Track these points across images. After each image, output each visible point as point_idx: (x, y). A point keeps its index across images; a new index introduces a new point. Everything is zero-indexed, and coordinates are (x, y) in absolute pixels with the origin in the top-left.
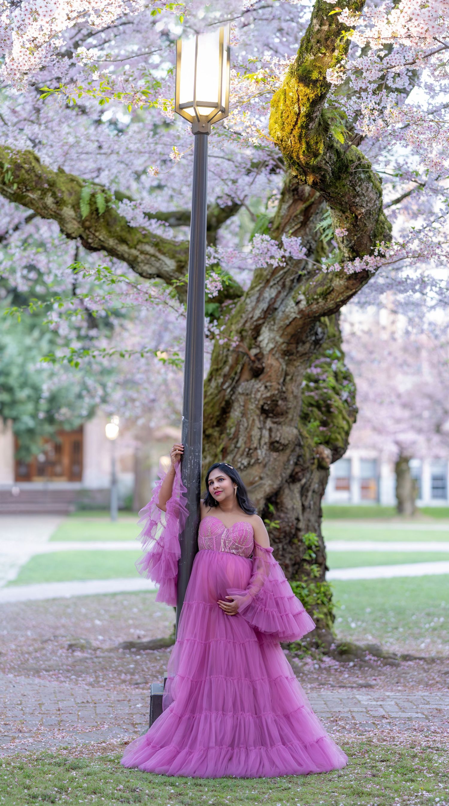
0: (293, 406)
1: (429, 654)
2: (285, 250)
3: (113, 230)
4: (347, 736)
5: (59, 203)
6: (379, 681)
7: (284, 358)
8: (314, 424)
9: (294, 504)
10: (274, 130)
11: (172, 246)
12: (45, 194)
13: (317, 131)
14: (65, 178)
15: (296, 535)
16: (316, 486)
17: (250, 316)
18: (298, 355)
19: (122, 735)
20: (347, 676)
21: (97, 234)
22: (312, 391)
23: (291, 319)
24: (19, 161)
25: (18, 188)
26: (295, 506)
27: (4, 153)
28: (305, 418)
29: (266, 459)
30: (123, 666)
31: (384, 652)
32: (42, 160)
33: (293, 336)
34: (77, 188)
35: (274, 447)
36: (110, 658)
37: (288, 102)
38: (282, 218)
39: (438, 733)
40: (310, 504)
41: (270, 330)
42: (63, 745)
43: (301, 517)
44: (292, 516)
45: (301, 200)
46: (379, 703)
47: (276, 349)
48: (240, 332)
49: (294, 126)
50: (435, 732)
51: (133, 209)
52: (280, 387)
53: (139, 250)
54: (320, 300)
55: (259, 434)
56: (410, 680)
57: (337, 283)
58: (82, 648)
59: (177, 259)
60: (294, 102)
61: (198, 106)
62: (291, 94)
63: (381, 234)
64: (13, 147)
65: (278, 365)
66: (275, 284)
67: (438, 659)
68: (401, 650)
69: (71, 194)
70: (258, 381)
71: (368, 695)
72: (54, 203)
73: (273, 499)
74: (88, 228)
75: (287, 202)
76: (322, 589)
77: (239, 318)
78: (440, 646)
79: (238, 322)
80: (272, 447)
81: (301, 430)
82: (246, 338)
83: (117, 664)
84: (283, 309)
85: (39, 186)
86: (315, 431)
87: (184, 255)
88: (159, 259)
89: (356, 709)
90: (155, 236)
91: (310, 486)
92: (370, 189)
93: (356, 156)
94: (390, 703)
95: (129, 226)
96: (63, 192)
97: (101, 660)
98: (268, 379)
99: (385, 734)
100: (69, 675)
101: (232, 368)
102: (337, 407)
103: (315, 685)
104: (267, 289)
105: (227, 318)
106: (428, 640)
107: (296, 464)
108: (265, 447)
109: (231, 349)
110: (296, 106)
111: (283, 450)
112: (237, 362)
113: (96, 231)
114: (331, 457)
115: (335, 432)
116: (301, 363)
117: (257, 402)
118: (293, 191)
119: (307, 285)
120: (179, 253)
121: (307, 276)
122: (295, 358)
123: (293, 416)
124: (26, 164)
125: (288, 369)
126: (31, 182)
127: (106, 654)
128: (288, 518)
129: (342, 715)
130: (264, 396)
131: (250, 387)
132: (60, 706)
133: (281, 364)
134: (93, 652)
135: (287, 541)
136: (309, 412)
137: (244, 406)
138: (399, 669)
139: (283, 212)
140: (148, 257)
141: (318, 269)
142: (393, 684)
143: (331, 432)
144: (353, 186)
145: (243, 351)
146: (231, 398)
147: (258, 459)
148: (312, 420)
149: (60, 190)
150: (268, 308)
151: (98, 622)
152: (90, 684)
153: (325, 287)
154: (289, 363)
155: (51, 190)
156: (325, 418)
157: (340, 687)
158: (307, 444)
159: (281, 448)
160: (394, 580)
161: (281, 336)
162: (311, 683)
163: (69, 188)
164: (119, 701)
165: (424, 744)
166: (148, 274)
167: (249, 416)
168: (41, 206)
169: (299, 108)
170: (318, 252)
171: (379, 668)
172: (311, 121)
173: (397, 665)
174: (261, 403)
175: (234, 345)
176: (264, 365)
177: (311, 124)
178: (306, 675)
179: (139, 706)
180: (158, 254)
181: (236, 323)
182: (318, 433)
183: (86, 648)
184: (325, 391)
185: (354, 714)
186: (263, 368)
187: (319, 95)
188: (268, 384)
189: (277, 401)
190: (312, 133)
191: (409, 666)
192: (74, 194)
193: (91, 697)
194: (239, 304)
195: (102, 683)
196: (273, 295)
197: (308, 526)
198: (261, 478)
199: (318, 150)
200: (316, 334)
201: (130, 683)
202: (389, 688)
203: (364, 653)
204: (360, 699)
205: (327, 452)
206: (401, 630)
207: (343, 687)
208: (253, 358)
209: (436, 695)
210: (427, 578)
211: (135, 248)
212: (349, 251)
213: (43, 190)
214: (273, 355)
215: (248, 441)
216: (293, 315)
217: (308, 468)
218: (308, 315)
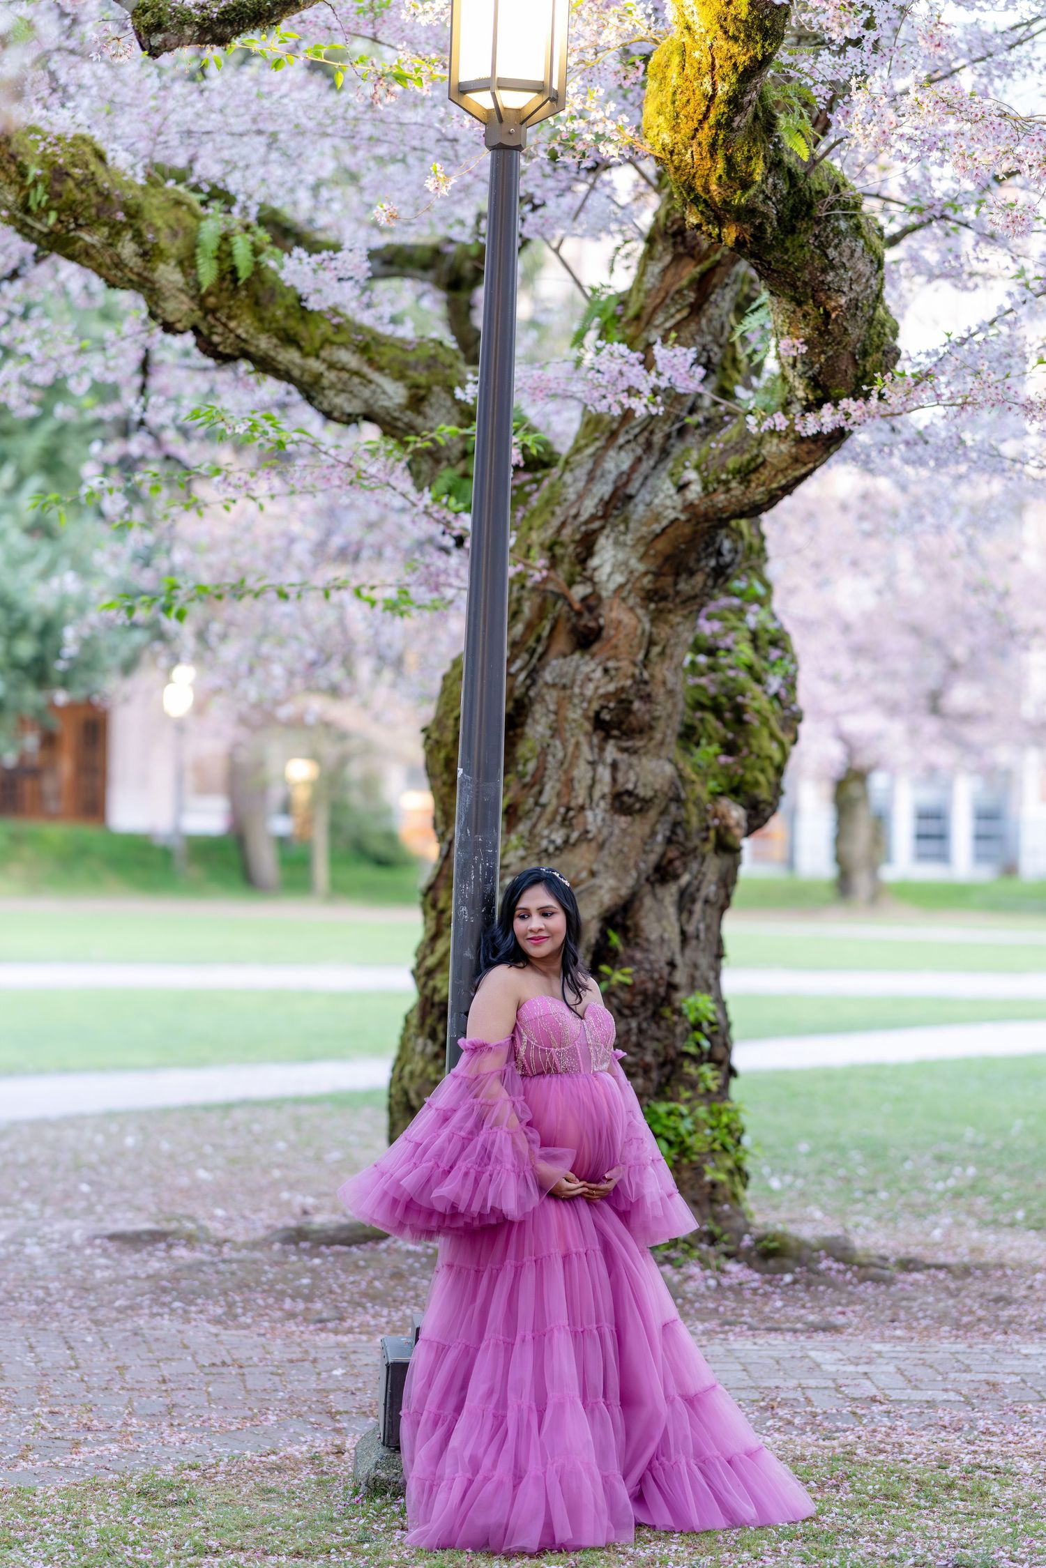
0: (664, 714)
1: (955, 1254)
2: (659, 374)
3: (267, 314)
4: (798, 1440)
5: (149, 254)
6: (850, 1315)
7: (646, 607)
8: (708, 752)
9: (665, 930)
10: (656, 130)
11: (399, 352)
12: (118, 233)
13: (751, 133)
14: (162, 198)
15: (667, 1000)
16: (713, 888)
17: (573, 511)
18: (678, 600)
19: (309, 1438)
20: (779, 1304)
21: (232, 324)
22: (702, 674)
23: (664, 523)
24: (61, 161)
25: (59, 221)
26: (666, 936)
27: (27, 141)
28: (689, 736)
29: (605, 832)
30: (285, 1280)
31: (860, 1253)
32: (109, 156)
33: (668, 558)
34: (189, 221)
35: (622, 803)
36: (254, 1262)
37: (688, 71)
38: (648, 293)
39: (993, 1434)
40: (698, 930)
41: (616, 543)
42: (188, 1460)
43: (679, 960)
44: (659, 957)
45: (692, 256)
46: (862, 1369)
47: (629, 587)
48: (551, 548)
49: (701, 122)
50: (987, 1432)
51: (315, 271)
52: (637, 671)
53: (324, 361)
54: (734, 484)
55: (590, 775)
56: (920, 1314)
57: (774, 449)
58: (190, 1240)
59: (408, 382)
60: (703, 71)
61: (500, 88)
62: (697, 54)
63: (878, 348)
64: (47, 128)
65: (634, 622)
66: (628, 442)
67: (979, 1267)
68: (891, 1244)
69: (175, 234)
70: (587, 657)
71: (834, 1349)
72: (137, 255)
73: (619, 919)
74: (213, 311)
75: (660, 259)
76: (725, 1119)
77: (547, 515)
78: (975, 1235)
79: (544, 525)
80: (617, 804)
81: (681, 765)
82: (562, 561)
83: (271, 1276)
84: (648, 498)
85: (104, 217)
86: (709, 766)
87: (425, 373)
88: (370, 382)
89: (812, 1383)
90: (359, 329)
91: (698, 890)
92: (858, 253)
93: (830, 182)
94: (885, 1368)
95: (304, 308)
96: (157, 230)
97: (235, 1266)
98: (612, 652)
99: (879, 1437)
100: (167, 1299)
101: (530, 626)
102: (758, 712)
103: (713, 1324)
104: (612, 453)
105: (519, 515)
106: (947, 1221)
107: (669, 841)
108: (602, 804)
109: (529, 584)
110: (707, 79)
111: (641, 810)
112: (541, 613)
113: (230, 318)
114: (744, 824)
115: (752, 768)
116: (685, 617)
117: (585, 705)
118: (674, 235)
119: (704, 450)
120: (415, 369)
121: (704, 429)
122: (671, 606)
123: (665, 735)
124: (75, 166)
125: (655, 630)
126: (86, 208)
127: (244, 1253)
128: (651, 963)
129: (783, 1395)
130: (601, 691)
131: (571, 670)
132: (166, 1373)
133: (639, 621)
134: (215, 1250)
135: (649, 1013)
136: (697, 723)
137: (556, 713)
138: (893, 1289)
139: (650, 281)
140: (345, 375)
141: (728, 413)
142: (883, 1322)
143: (744, 767)
144: (823, 247)
145: (556, 589)
146: (526, 693)
147: (587, 832)
148: (703, 741)
149: (150, 225)
150: (614, 494)
151: (202, 1174)
152: (217, 1321)
153: (747, 457)
154: (658, 616)
155: (131, 226)
156: (730, 736)
157: (770, 1330)
158: (692, 797)
159: (637, 806)
160: (852, 1072)
161: (641, 559)
162: (703, 1321)
163: (172, 222)
164: (291, 1361)
165: (967, 1459)
166: (343, 413)
167: (568, 735)
168: (108, 261)
169: (714, 84)
170: (724, 369)
171: (850, 1288)
172: (737, 113)
173: (890, 1282)
174: (595, 706)
175: (538, 576)
176: (602, 621)
177: (737, 119)
178: (692, 1302)
179: (338, 1372)
180: (366, 370)
181: (540, 527)
182: (715, 769)
183: (198, 1240)
184: (731, 673)
185: (809, 1393)
186: (601, 628)
187: (760, 57)
188: (611, 664)
189: (631, 702)
190: (739, 138)
191: (915, 1284)
192: (181, 235)
193: (228, 1351)
194: (546, 483)
195: (242, 1319)
196: (625, 466)
197: (693, 978)
198: (593, 874)
199: (751, 174)
200: (719, 553)
201: (305, 1320)
202: (876, 1332)
203: (815, 1255)
204: (819, 1360)
205: (736, 813)
206: (883, 1195)
207: (776, 1330)
208: (577, 606)
209: (983, 1351)
210: (927, 1068)
211: (317, 357)
212: (807, 385)
213: (113, 227)
214: (624, 600)
215: (565, 791)
216: (671, 514)
217: (695, 849)
218: (706, 514)
